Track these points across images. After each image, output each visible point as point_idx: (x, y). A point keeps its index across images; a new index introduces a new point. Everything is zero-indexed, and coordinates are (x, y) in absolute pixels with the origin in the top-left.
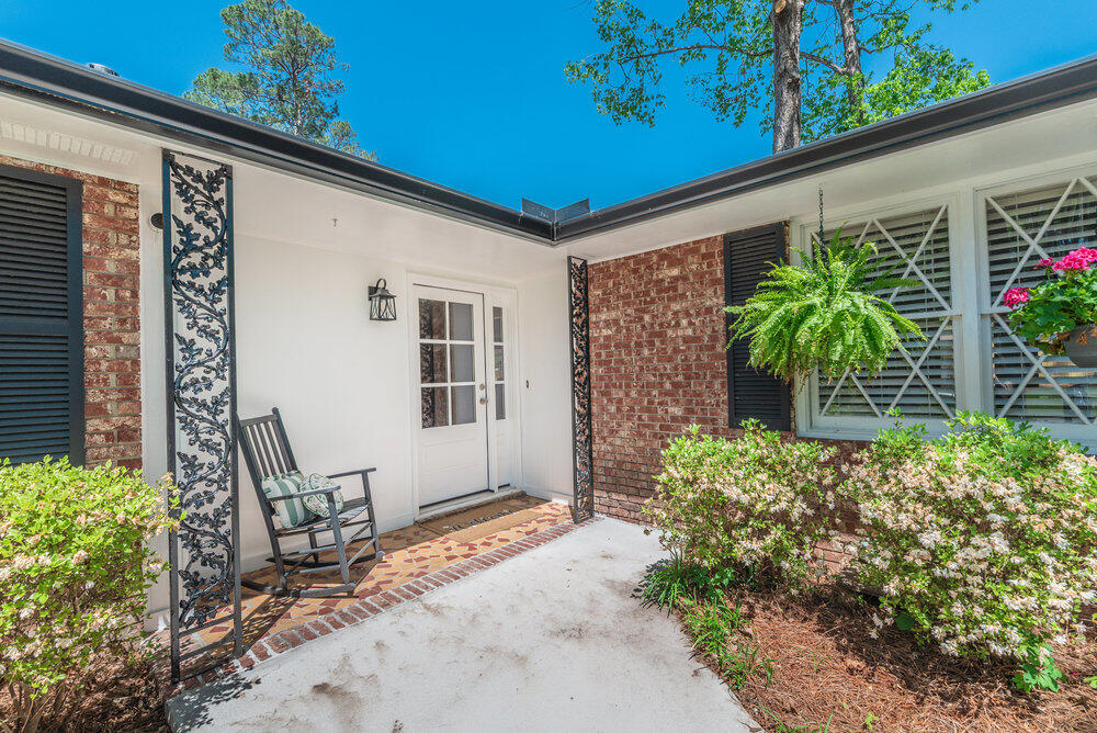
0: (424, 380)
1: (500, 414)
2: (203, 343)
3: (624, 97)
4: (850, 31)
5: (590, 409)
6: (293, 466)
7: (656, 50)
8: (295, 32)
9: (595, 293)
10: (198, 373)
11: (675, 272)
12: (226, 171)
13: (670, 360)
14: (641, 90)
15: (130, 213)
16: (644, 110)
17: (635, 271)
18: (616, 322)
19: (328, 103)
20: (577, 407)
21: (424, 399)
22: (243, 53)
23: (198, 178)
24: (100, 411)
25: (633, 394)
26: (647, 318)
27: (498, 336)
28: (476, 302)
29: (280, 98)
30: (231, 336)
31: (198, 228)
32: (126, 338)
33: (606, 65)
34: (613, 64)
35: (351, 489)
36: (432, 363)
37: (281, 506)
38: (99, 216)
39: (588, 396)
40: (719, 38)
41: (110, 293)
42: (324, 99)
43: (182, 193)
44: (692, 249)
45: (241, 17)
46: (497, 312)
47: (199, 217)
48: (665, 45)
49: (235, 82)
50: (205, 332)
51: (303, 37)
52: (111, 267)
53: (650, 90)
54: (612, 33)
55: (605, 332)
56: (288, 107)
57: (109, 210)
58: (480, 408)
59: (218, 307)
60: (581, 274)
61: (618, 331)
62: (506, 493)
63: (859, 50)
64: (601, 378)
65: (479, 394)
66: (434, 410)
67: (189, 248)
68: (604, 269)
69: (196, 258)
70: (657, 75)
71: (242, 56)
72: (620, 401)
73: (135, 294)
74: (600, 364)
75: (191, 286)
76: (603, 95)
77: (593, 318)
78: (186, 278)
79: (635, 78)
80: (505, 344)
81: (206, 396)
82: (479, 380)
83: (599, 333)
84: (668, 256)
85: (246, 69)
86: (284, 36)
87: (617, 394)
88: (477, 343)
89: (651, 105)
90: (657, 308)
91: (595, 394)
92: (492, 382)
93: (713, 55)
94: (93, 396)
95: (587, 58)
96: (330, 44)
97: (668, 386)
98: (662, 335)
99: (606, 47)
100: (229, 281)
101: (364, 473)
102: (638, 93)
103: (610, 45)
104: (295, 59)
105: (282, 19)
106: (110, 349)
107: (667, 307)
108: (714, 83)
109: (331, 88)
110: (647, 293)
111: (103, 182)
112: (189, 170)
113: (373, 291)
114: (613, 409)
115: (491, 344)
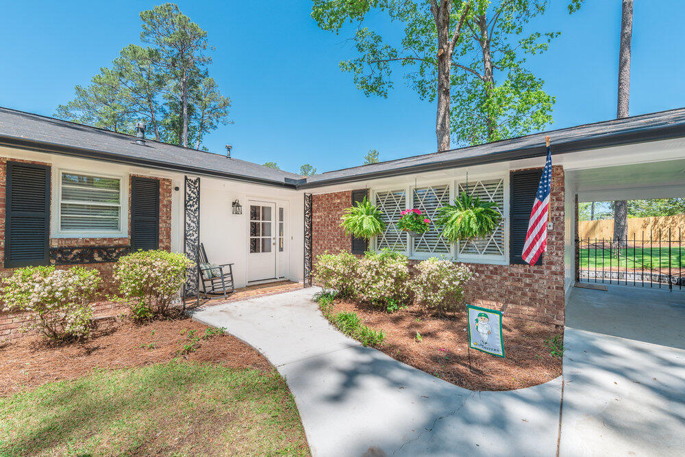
0: (251, 235)
1: (281, 249)
2: (192, 224)
3: (370, 82)
4: (487, 57)
5: (311, 247)
6: (207, 262)
7: (388, 58)
8: (184, 28)
9: (315, 206)
10: (191, 232)
11: (339, 201)
12: (199, 179)
13: (337, 231)
14: (380, 78)
15: (170, 187)
16: (382, 89)
17: (327, 199)
18: (321, 217)
19: (202, 69)
20: (306, 247)
21: (252, 243)
22: (151, 38)
23: (192, 182)
24: (162, 241)
25: (326, 242)
26: (330, 216)
27: (281, 219)
28: (272, 206)
29: (174, 65)
30: (198, 223)
31: (192, 195)
32: (168, 221)
33: (361, 65)
34: (365, 64)
35: (226, 270)
36: (254, 229)
37: (205, 272)
38: (163, 189)
39: (311, 243)
40: (421, 55)
41: (165, 210)
42: (200, 67)
43: (189, 186)
44: (344, 194)
45: (152, 17)
46: (281, 210)
47: (192, 192)
48: (393, 56)
49: (146, 54)
50: (193, 222)
51: (188, 30)
52: (165, 203)
53: (385, 79)
54: (364, 48)
55: (318, 220)
56: (178, 71)
57: (165, 187)
58: (273, 247)
59: (196, 215)
60: (311, 199)
61: (322, 220)
62: (282, 280)
63: (492, 67)
64: (316, 237)
65: (273, 241)
66: (254, 247)
67: (190, 200)
68: (317, 197)
69: (191, 202)
70: (389, 71)
71: (151, 39)
72: (321, 245)
73: (170, 210)
74: (316, 231)
75: (190, 210)
76: (360, 80)
77: (314, 214)
78: (189, 208)
79: (377, 72)
80: (284, 222)
81: (193, 238)
82: (273, 236)
83: (316, 220)
84: (337, 195)
85: (153, 47)
86: (177, 30)
87: (321, 242)
88: (273, 221)
89: (386, 87)
90: (334, 213)
91: (314, 242)
92: (278, 237)
93: (419, 63)
94: (161, 237)
95: (351, 59)
96: (205, 35)
97: (336, 240)
98: (334, 222)
99: (360, 55)
100: (199, 208)
101: (230, 265)
102: (379, 79)
103: (363, 53)
104: (184, 43)
105: (177, 20)
106: (164, 224)
107: (336, 213)
108: (419, 78)
109: (204, 60)
110: (330, 208)
111: (164, 179)
112: (190, 180)
113: (234, 204)
114: (319, 248)
115: (278, 222)
